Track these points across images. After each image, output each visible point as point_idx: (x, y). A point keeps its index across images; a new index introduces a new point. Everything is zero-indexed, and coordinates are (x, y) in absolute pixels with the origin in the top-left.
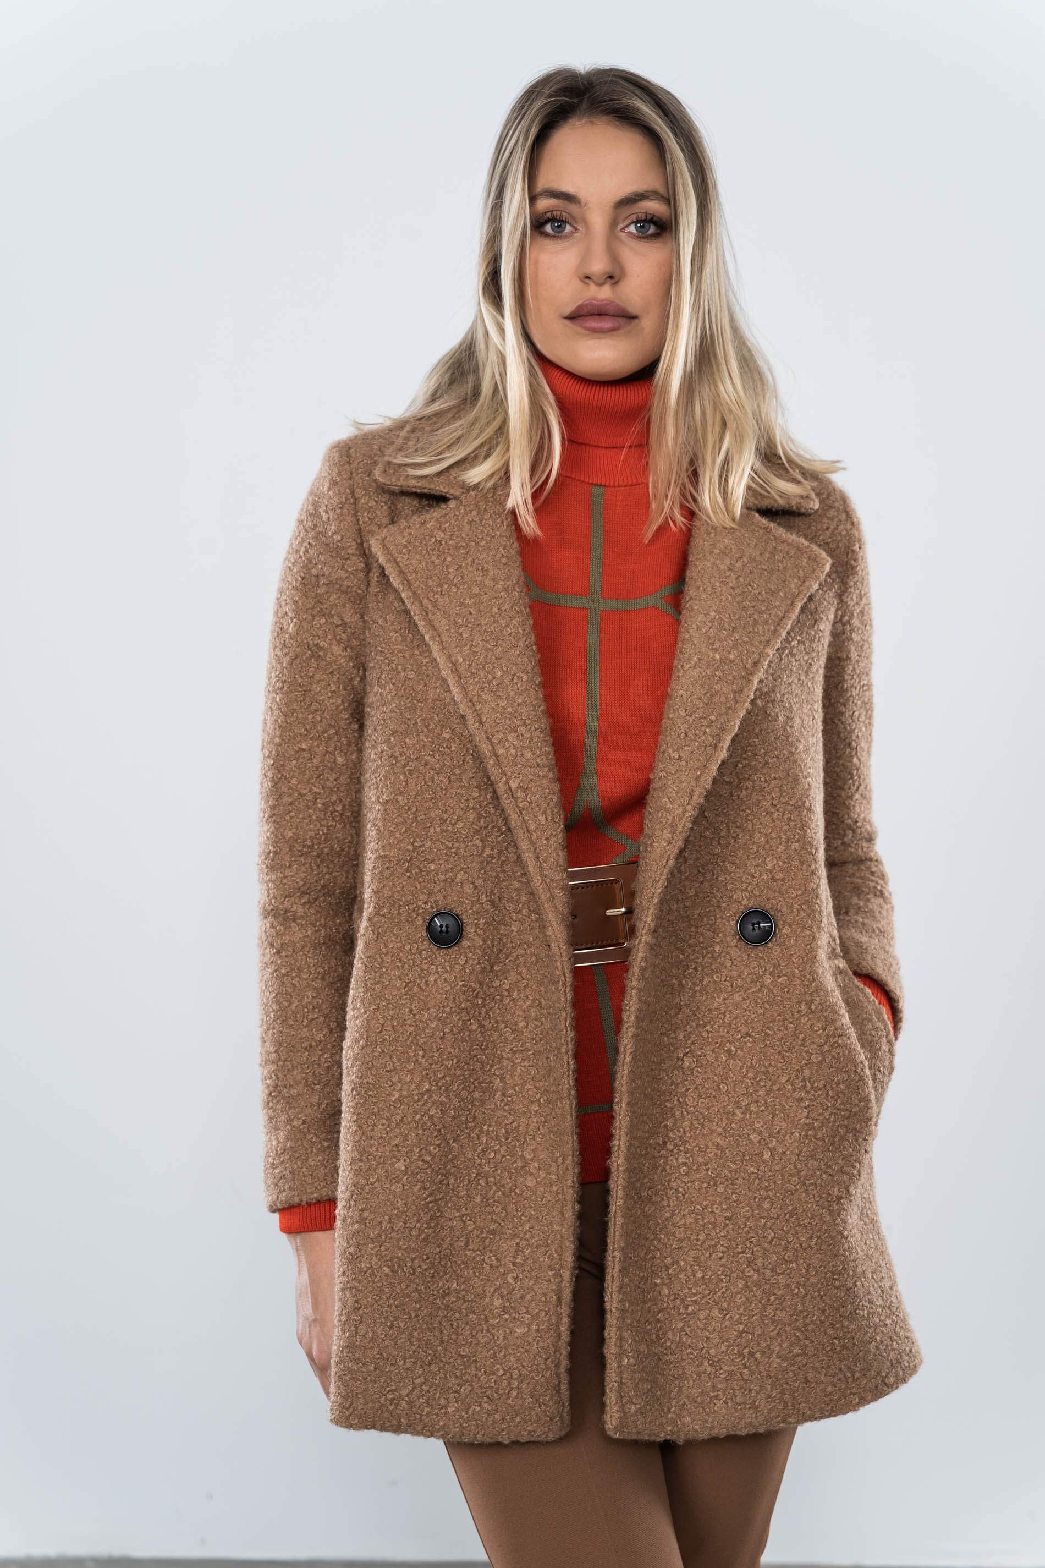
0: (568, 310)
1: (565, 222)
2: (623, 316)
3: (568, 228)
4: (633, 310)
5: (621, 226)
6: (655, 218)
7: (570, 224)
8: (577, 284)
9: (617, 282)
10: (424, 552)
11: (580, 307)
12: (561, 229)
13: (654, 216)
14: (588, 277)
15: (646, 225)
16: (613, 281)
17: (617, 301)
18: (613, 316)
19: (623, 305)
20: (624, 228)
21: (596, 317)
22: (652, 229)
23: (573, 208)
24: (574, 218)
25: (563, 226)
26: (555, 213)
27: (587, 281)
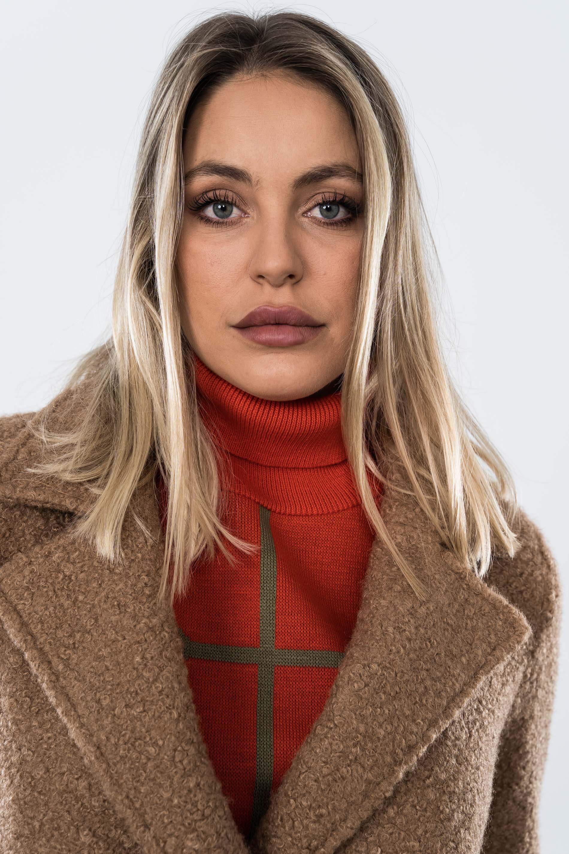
0: (238, 318)
1: (232, 204)
2: (307, 326)
3: (236, 212)
4: (318, 317)
5: (303, 209)
6: (347, 199)
7: (238, 207)
8: (248, 284)
9: (298, 282)
10: (51, 593)
11: (252, 315)
12: (226, 213)
13: (344, 196)
14: (261, 276)
15: (334, 207)
16: (294, 281)
17: (299, 307)
18: (294, 325)
19: (307, 312)
20: (306, 212)
21: (273, 328)
22: (341, 214)
23: (240, 186)
24: (242, 199)
25: (229, 208)
26: (218, 192)
27: (261, 280)
